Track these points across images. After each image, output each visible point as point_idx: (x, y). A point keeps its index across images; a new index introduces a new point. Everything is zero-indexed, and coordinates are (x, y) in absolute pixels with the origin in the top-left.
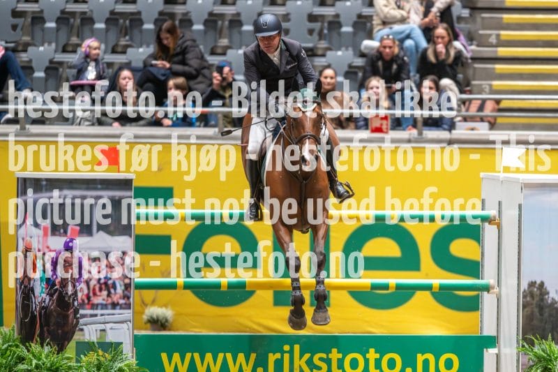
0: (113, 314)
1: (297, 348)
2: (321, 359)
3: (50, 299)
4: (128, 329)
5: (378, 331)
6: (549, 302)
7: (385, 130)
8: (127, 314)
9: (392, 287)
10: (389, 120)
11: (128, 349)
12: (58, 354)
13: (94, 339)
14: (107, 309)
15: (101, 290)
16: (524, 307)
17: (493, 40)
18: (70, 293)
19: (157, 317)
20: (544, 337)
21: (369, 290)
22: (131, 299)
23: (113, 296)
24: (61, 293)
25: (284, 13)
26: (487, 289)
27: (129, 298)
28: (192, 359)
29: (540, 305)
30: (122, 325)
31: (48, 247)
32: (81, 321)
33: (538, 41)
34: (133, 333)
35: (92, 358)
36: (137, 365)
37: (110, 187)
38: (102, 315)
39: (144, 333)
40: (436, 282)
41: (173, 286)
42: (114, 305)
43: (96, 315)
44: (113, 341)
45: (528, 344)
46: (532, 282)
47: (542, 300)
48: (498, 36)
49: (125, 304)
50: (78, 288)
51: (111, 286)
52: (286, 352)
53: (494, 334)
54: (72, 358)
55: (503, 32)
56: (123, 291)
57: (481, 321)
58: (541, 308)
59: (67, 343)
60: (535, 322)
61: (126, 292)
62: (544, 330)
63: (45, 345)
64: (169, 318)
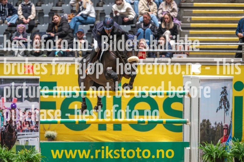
0: (31, 134)
1: (107, 147)
2: (117, 152)
3: (5, 128)
4: (38, 140)
5: (141, 140)
6: (211, 128)
7: (144, 58)
8: (37, 134)
9: (146, 122)
10: (146, 53)
11: (37, 149)
12: (8, 151)
13: (23, 144)
14: (29, 132)
15: (26, 124)
16: (201, 130)
17: (188, 20)
18: (13, 125)
19: (50, 135)
20: (209, 143)
21: (137, 123)
22: (39, 128)
23: (31, 127)
24: (10, 126)
25: (102, 10)
26: (186, 123)
27: (38, 127)
28: (64, 152)
29: (207, 129)
30: (35, 138)
31: (4, 107)
32: (18, 137)
33: (207, 20)
34: (39, 142)
35: (23, 152)
36: (41, 155)
37: (30, 82)
38: (27, 134)
39: (45, 142)
40: (164, 120)
41: (56, 123)
42: (32, 130)
43: (24, 135)
44: (31, 145)
45: (202, 145)
46: (204, 120)
47: (208, 127)
48: (191, 19)
49: (36, 130)
50: (17, 123)
51: (30, 122)
52: (103, 149)
53: (188, 141)
54: (14, 152)
55: (192, 17)
56: (35, 125)
57: (183, 136)
58: (208, 131)
59: (12, 146)
60: (205, 136)
61: (36, 125)
62: (209, 139)
63: (3, 147)
64: (55, 136)
